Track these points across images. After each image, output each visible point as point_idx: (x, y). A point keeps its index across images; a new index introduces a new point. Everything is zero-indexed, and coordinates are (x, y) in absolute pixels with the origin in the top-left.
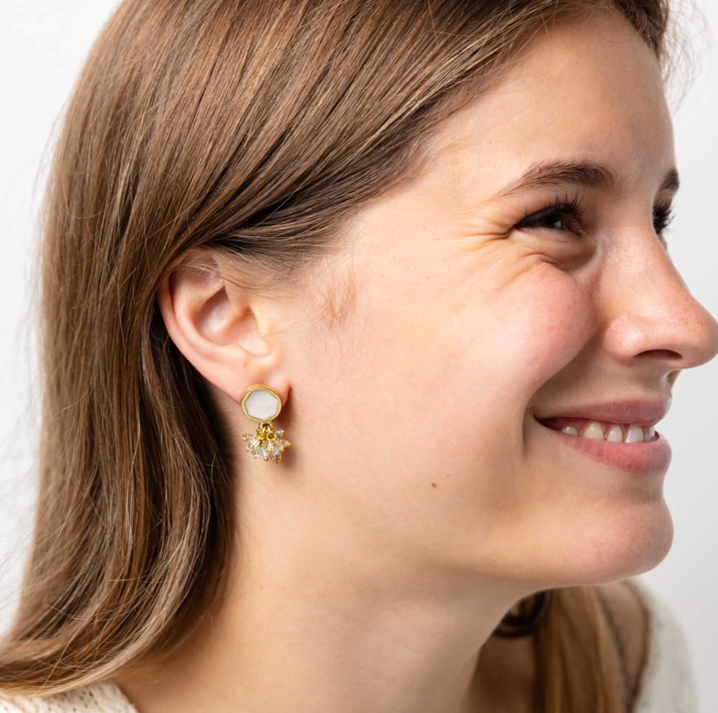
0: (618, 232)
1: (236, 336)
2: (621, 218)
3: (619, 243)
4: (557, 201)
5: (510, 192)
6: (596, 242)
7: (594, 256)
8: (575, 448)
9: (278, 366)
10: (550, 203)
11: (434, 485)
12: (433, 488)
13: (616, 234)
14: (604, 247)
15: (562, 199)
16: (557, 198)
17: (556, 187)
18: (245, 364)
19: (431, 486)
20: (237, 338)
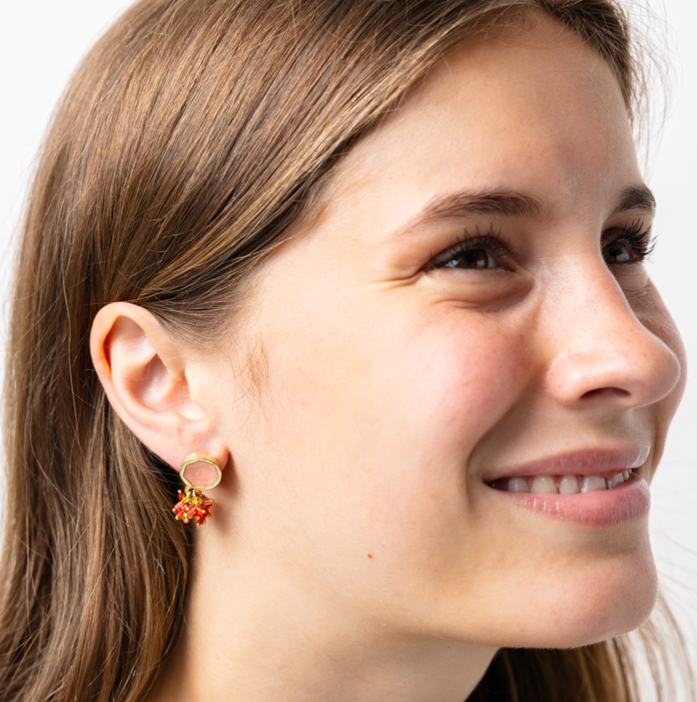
0: (557, 262)
1: (181, 401)
2: (558, 246)
3: (559, 274)
4: (465, 236)
5: (410, 230)
6: (534, 275)
7: (531, 291)
8: (528, 508)
9: (213, 431)
10: (457, 238)
11: (370, 556)
12: (369, 559)
13: (555, 265)
14: (543, 280)
15: (472, 231)
16: (466, 231)
17: (463, 219)
18: (180, 430)
19: (367, 557)
20: (183, 403)
